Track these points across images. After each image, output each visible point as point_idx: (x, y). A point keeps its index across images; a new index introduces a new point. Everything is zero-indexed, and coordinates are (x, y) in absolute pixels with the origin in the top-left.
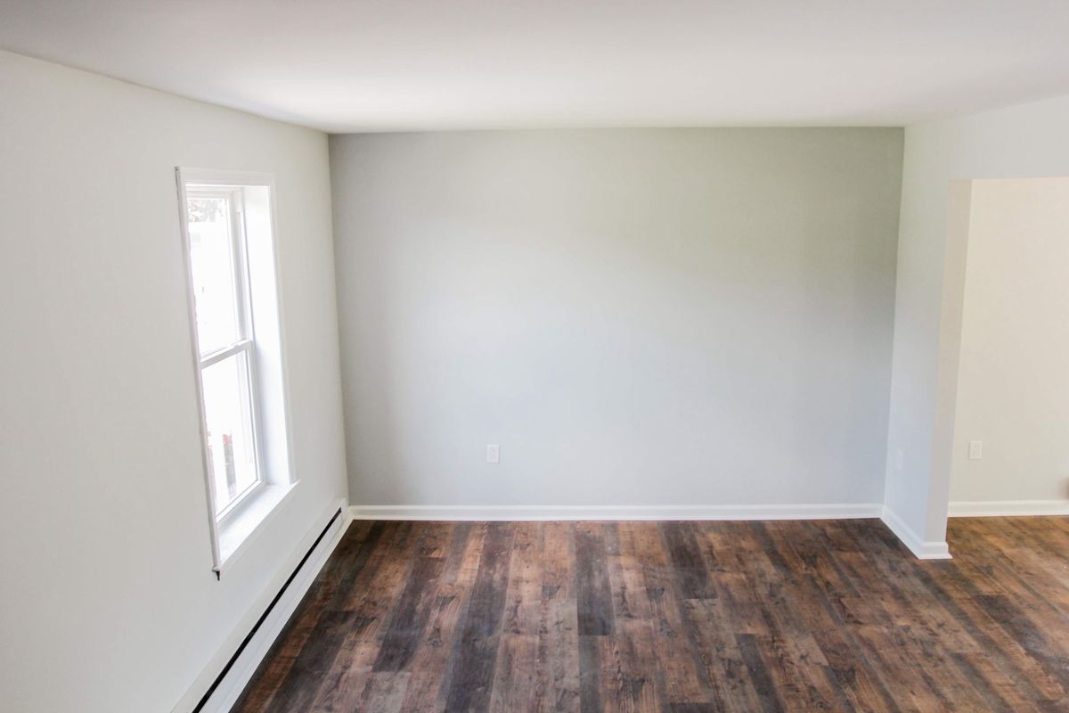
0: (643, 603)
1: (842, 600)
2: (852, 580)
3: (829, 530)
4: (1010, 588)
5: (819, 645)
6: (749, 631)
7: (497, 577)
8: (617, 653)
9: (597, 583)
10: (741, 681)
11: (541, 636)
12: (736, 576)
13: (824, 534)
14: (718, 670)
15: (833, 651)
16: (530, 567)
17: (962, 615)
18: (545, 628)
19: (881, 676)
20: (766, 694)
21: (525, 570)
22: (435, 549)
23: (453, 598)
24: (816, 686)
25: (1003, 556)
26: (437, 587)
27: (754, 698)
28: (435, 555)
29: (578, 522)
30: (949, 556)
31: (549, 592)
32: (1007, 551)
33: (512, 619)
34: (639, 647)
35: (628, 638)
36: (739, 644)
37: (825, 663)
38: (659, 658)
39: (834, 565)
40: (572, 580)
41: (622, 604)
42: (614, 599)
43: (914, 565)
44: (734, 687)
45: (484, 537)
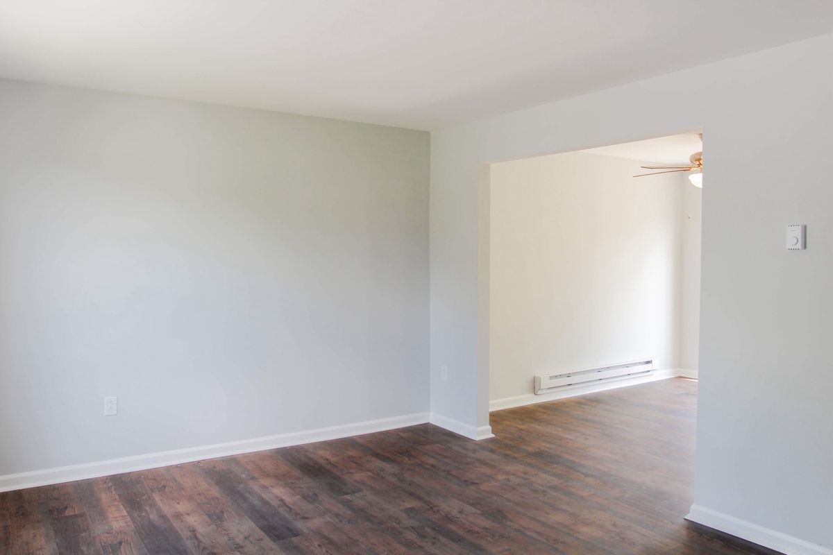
0: (308, 507)
1: (451, 473)
2: (447, 460)
3: (402, 434)
4: (544, 446)
5: (464, 502)
6: (409, 506)
7: (153, 516)
8: (319, 546)
9: (256, 502)
10: (435, 538)
11: (239, 551)
12: (363, 474)
13: (402, 438)
14: (412, 536)
15: (478, 504)
16: (181, 503)
17: (530, 465)
18: (237, 544)
19: (520, 509)
20: (460, 541)
21: (178, 506)
22: (66, 508)
23: (120, 543)
24: (487, 527)
25: (521, 430)
26: (94, 538)
27: (454, 546)
28: (69, 512)
29: (199, 462)
30: (493, 436)
31: (216, 517)
32: (522, 427)
33: (199, 546)
34: (334, 537)
35: (318, 533)
36: (409, 515)
37: (479, 512)
38: (358, 540)
39: (425, 454)
40: (230, 504)
41: (291, 512)
42: (281, 510)
43: (476, 444)
44: (434, 543)
45: (113, 489)
